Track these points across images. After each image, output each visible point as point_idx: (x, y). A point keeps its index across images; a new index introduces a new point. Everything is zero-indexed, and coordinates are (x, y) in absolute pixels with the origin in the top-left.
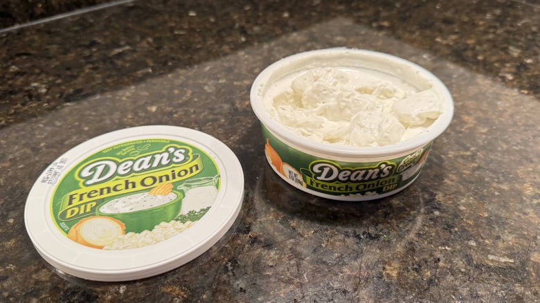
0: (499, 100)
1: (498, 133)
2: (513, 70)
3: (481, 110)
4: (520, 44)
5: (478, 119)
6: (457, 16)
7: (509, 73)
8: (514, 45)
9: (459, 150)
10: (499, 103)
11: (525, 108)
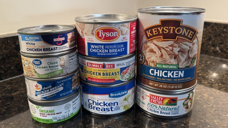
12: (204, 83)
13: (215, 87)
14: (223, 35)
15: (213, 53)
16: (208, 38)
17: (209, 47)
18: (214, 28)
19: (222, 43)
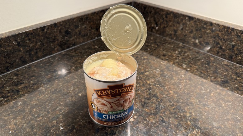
0: (180, 84)
1: (180, 96)
2: (184, 73)
3: (175, 89)
4: (186, 63)
5: (174, 92)
6: (167, 53)
7: (182, 74)
8: (184, 63)
9: (169, 103)
10: (180, 86)
11: (187, 87)
12: (174, 79)
13: (182, 84)
14: (203, 31)
15: (193, 45)
16: (190, 31)
17: (190, 38)
18: (197, 23)
19: (201, 37)
